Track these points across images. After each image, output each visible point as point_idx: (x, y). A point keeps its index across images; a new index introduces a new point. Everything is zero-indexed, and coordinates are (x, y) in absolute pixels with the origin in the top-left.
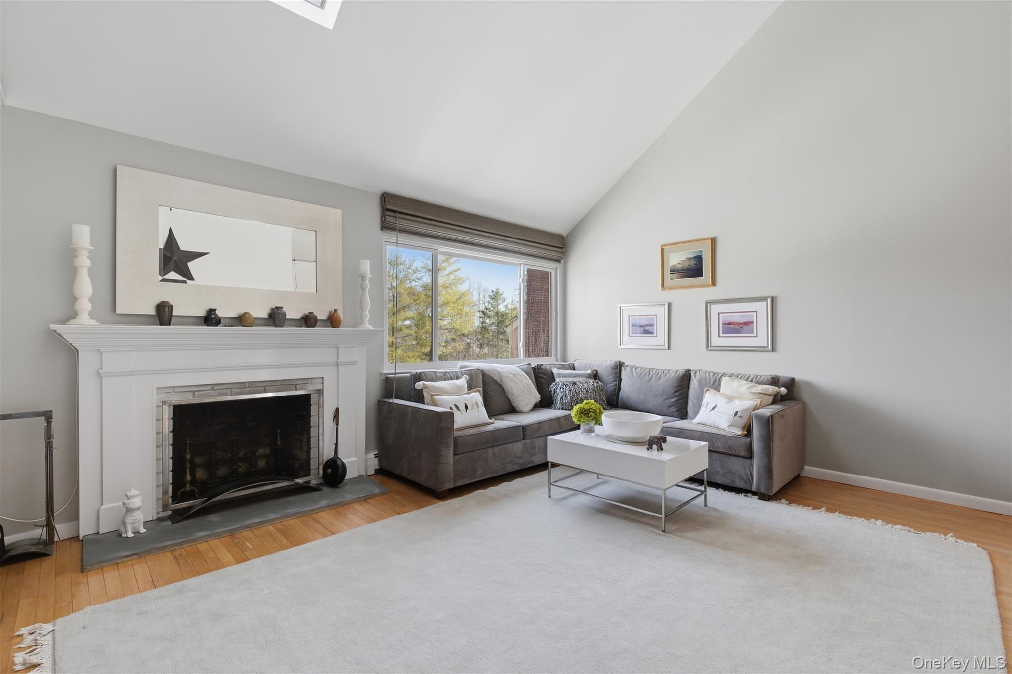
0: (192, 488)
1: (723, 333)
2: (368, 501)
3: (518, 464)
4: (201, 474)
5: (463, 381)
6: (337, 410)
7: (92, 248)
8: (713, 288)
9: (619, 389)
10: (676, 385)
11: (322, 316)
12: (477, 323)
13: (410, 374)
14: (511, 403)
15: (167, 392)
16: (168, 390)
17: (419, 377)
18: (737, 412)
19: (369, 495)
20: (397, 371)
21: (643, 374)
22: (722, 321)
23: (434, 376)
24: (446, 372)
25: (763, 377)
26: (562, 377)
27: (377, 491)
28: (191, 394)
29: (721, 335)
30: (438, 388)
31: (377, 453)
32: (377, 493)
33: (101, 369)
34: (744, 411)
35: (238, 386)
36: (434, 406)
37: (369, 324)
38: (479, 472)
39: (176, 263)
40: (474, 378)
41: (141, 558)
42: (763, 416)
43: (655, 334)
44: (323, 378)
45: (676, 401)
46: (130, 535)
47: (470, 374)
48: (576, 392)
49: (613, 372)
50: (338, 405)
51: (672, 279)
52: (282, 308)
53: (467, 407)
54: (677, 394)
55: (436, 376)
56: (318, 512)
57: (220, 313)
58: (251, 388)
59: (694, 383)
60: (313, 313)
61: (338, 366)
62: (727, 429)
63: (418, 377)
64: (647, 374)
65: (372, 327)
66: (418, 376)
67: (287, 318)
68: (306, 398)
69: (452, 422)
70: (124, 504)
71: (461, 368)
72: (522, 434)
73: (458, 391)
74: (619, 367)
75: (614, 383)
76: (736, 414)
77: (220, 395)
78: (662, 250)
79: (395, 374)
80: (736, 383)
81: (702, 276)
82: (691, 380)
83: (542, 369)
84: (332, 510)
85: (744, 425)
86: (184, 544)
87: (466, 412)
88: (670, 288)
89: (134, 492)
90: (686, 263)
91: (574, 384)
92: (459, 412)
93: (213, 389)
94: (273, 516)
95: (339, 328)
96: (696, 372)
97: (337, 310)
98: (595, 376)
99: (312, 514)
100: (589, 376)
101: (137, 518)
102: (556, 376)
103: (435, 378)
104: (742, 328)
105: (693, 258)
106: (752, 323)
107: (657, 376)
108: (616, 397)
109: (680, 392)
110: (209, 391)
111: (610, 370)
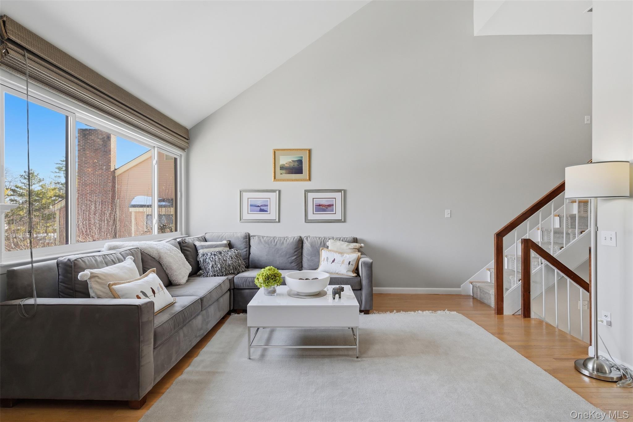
1: (315, 212)
5: (130, 264)
8: (309, 182)
9: (250, 253)
10: (295, 247)
17: (75, 265)
18: (350, 262)
21: (269, 241)
22: (315, 204)
23: (94, 261)
24: (103, 255)
25: (348, 238)
26: (206, 248)
29: (314, 213)
34: (353, 260)
36: (115, 298)
40: (136, 258)
42: (368, 263)
43: (269, 211)
45: (296, 258)
47: (130, 254)
48: (224, 260)
49: (244, 241)
51: (281, 174)
53: (154, 292)
54: (296, 253)
55: (96, 261)
59: (307, 246)
62: (346, 274)
64: (273, 241)
69: (153, 313)
72: (201, 306)
73: (132, 275)
74: (248, 238)
75: (246, 249)
76: (349, 263)
78: (275, 152)
80: (339, 243)
81: (302, 174)
82: (304, 243)
83: (186, 242)
85: (353, 269)
87: (156, 296)
88: (279, 180)
90: (292, 164)
91: (220, 253)
92: (148, 298)
96: (307, 238)
98: (230, 246)
100: (225, 246)
102: (198, 248)
103: (95, 264)
104: (327, 208)
105: (296, 161)
106: (333, 205)
107: (280, 242)
108: (247, 260)
109: (298, 252)
111: (242, 239)
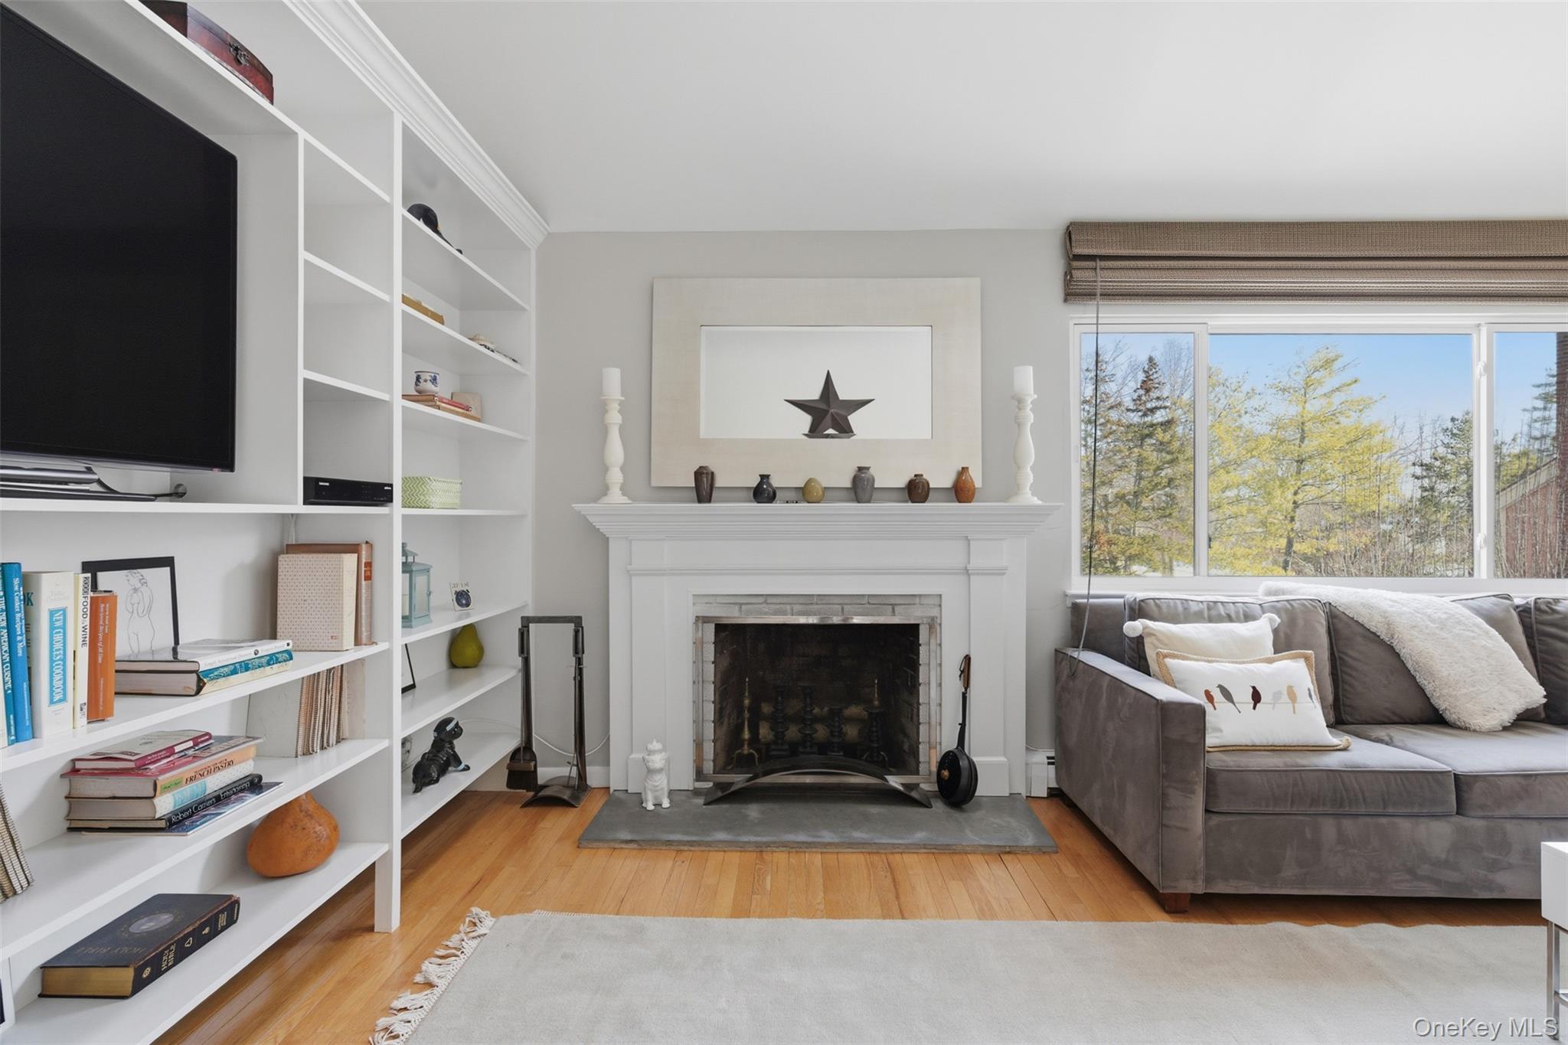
0: (751, 751)
2: (1005, 857)
3: (1437, 882)
4: (765, 731)
5: (1262, 629)
6: (967, 659)
7: (623, 398)
11: (940, 478)
12: (1409, 489)
13: (1122, 600)
14: (1428, 699)
15: (707, 603)
16: (707, 600)
17: (1140, 608)
19: (1010, 847)
20: (1091, 592)
23: (1179, 609)
24: (1215, 602)
27: (1029, 840)
28: (737, 607)
30: (1182, 640)
31: (1052, 754)
32: (1027, 847)
33: (631, 564)
35: (801, 600)
37: (1032, 495)
38: (1290, 871)
39: (833, 418)
40: (1301, 622)
41: (641, 849)
44: (941, 595)
46: (650, 807)
47: (1286, 610)
50: (969, 651)
52: (868, 468)
53: (1256, 697)
55: (1186, 609)
56: (904, 853)
57: (775, 482)
58: (821, 606)
60: (922, 475)
61: (969, 575)
63: (1138, 610)
65: (1039, 498)
66: (1137, 607)
67: (876, 486)
68: (912, 630)
69: (1202, 732)
70: (644, 759)
71: (1269, 593)
72: (1454, 797)
73: (1242, 652)
77: (776, 613)
79: (1088, 596)
84: (931, 856)
86: (695, 846)
87: (1254, 708)
89: (656, 746)
92: (1231, 704)
93: (766, 602)
94: (827, 836)
95: (970, 502)
97: (967, 468)
99: (893, 853)
101: (658, 784)
103: (1181, 614)
110: (758, 606)
